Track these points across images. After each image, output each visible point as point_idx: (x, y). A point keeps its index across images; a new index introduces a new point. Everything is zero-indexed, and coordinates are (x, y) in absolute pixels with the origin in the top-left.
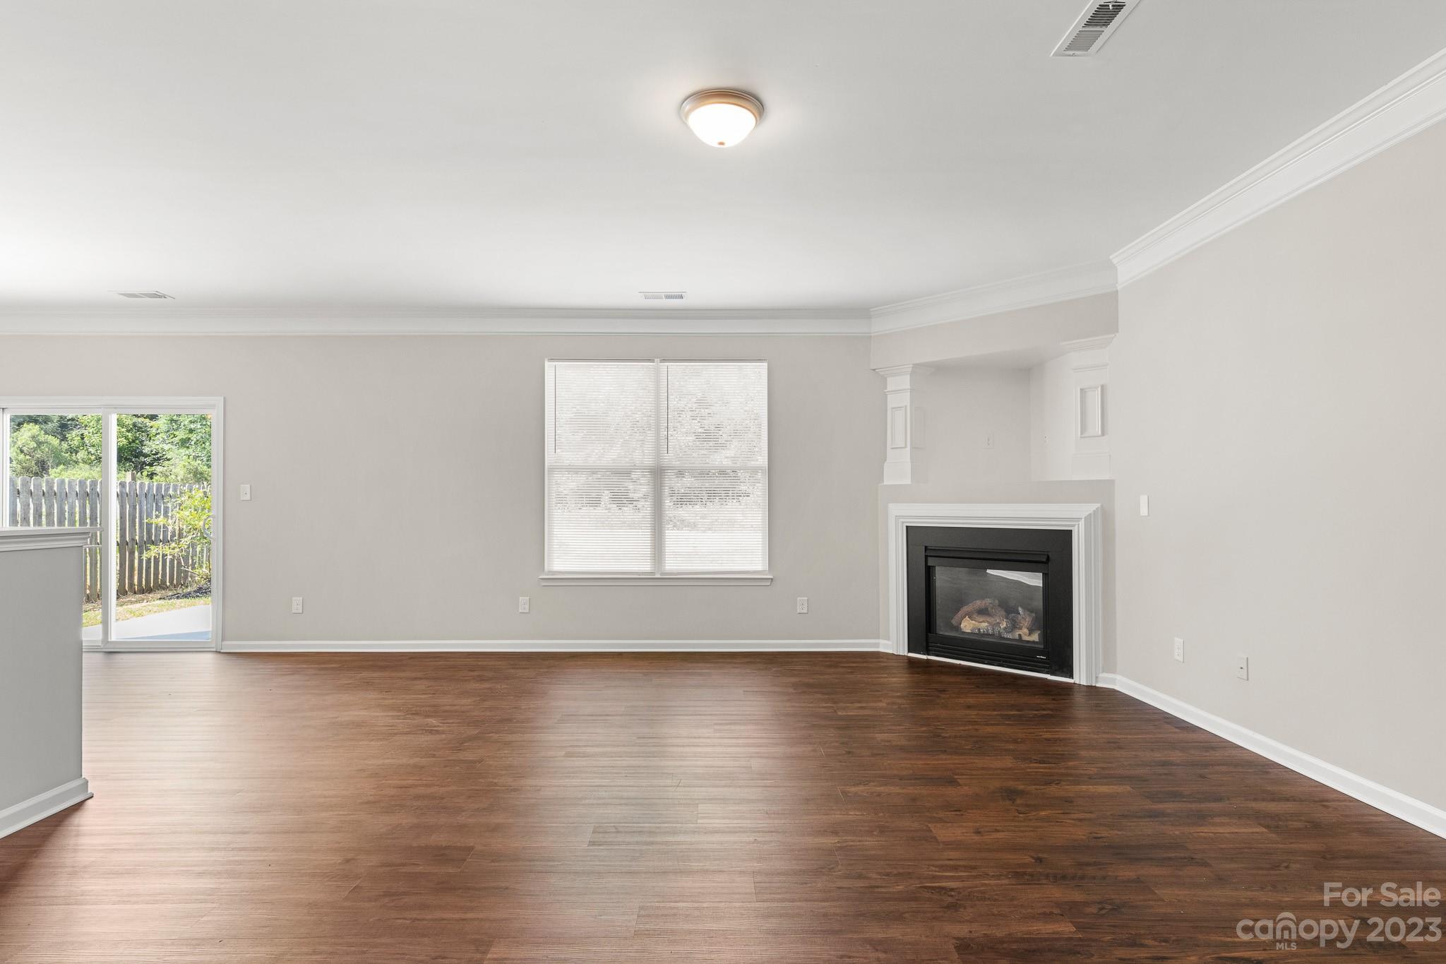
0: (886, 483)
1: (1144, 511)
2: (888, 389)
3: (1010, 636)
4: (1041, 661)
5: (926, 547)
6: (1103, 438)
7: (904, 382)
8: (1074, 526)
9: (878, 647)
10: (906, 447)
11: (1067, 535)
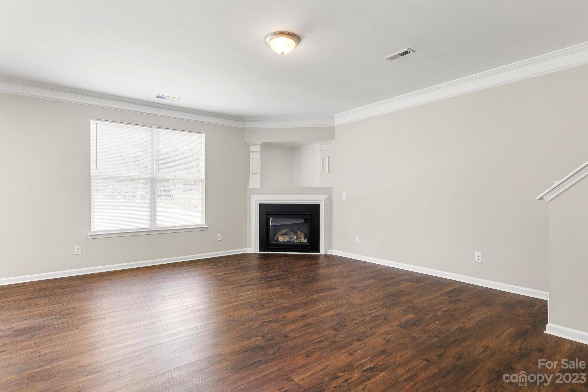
0: (249, 187)
1: (345, 197)
2: (250, 151)
3: (297, 241)
4: (309, 248)
5: (267, 211)
6: (329, 174)
7: (258, 148)
8: (320, 202)
9: (247, 251)
10: (258, 173)
11: (318, 205)
